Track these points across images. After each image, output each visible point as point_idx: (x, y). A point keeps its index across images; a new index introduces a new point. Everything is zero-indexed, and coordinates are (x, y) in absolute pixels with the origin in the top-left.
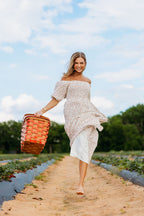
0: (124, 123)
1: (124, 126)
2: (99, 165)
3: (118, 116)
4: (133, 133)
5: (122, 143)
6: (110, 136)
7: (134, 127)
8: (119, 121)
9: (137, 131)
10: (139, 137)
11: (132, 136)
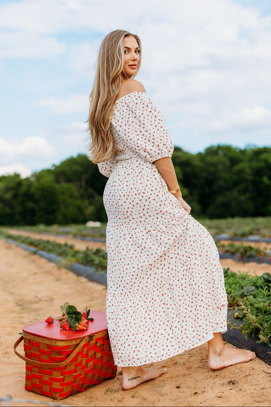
0: (57, 182)
1: (58, 187)
2: (35, 253)
3: (48, 171)
4: (71, 196)
5: (54, 211)
6: (36, 201)
7: (72, 187)
8: (50, 178)
9: (77, 194)
10: (78, 202)
11: (70, 201)
